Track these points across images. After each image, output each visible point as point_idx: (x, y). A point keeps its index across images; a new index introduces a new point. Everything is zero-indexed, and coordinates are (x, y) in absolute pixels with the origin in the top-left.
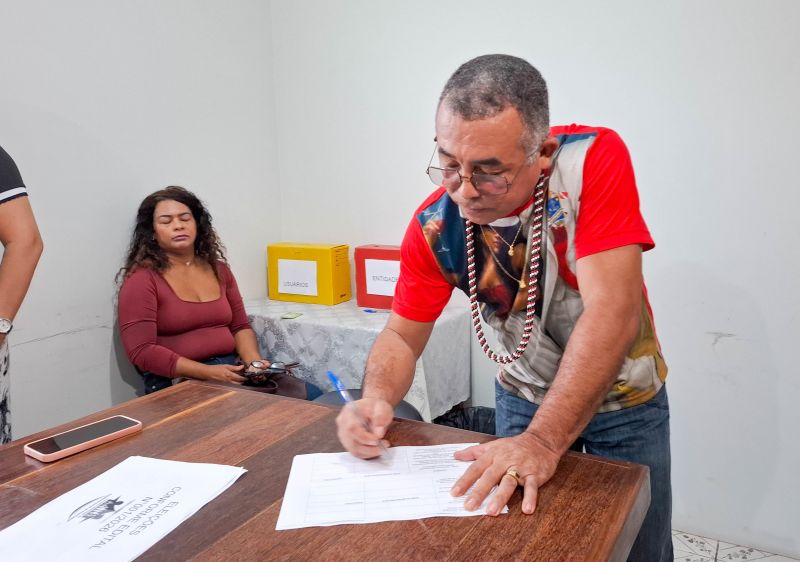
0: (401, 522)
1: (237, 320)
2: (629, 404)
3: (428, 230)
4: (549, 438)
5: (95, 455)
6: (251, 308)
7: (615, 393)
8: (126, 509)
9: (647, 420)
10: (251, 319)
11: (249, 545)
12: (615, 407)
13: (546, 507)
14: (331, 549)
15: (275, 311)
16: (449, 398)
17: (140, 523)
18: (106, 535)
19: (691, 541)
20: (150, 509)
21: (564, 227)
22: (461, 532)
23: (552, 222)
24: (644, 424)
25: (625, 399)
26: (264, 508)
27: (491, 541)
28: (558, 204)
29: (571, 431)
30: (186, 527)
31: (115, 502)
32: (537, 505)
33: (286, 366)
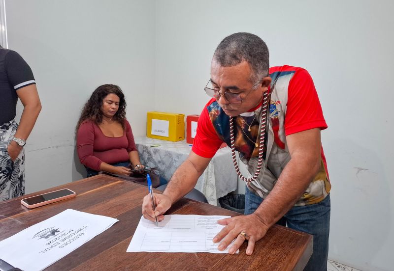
0: (186, 253)
1: (130, 146)
2: (310, 203)
3: (212, 114)
4: (264, 218)
5: (52, 207)
6: (137, 141)
7: (302, 198)
8: (60, 235)
9: (318, 212)
10: (137, 146)
11: (112, 258)
12: (303, 204)
13: (258, 252)
14: (150, 264)
15: (149, 143)
16: (226, 189)
17: (65, 242)
18: (48, 246)
19: (339, 267)
20: (71, 236)
21: (277, 118)
22: (214, 261)
23: (272, 116)
24: (316, 213)
25: (307, 201)
26: (123, 240)
27: (228, 267)
28: (275, 107)
29: (275, 217)
30: (86, 246)
31: (56, 231)
32: (254, 251)
33: (152, 169)
